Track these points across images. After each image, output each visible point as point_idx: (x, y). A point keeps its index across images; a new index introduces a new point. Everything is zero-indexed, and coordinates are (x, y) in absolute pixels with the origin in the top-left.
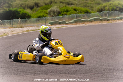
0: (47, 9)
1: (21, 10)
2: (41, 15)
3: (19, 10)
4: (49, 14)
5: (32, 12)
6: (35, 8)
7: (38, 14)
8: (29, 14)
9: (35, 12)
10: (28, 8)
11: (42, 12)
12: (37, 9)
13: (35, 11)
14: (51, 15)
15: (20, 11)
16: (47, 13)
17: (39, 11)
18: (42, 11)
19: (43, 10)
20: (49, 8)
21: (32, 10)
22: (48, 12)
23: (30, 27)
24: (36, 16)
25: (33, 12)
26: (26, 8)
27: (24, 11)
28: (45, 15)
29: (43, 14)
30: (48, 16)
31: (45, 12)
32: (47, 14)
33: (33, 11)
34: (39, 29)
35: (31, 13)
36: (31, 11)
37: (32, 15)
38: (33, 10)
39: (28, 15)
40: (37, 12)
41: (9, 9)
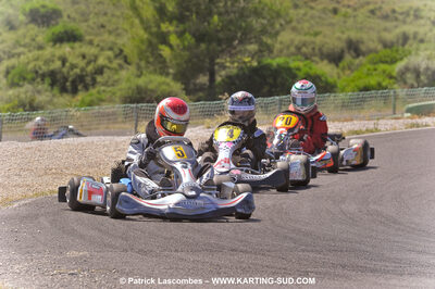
0: (393, 61)
1: (301, 64)
2: (373, 81)
3: (293, 64)
4: (400, 78)
5: (338, 74)
6: (348, 58)
7: (360, 78)
8: (330, 80)
9: (348, 72)
10: (322, 59)
11: (374, 73)
12: (357, 61)
13: (349, 68)
14: (405, 83)
15: (299, 69)
16: (391, 77)
17: (365, 70)
18: (375, 70)
19: (376, 66)
20: (401, 59)
21: (337, 65)
22: (394, 74)
23: (346, 120)
24: (352, 85)
25: (341, 73)
26: (316, 59)
27: (310, 68)
28: (384, 84)
29: (380, 79)
30: (396, 86)
31: (384, 72)
32: (392, 81)
33: (343, 69)
34: (377, 130)
35: (335, 76)
36: (336, 70)
37: (340, 84)
38: (341, 65)
39: (327, 83)
40: (355, 74)
41: (259, 63)
